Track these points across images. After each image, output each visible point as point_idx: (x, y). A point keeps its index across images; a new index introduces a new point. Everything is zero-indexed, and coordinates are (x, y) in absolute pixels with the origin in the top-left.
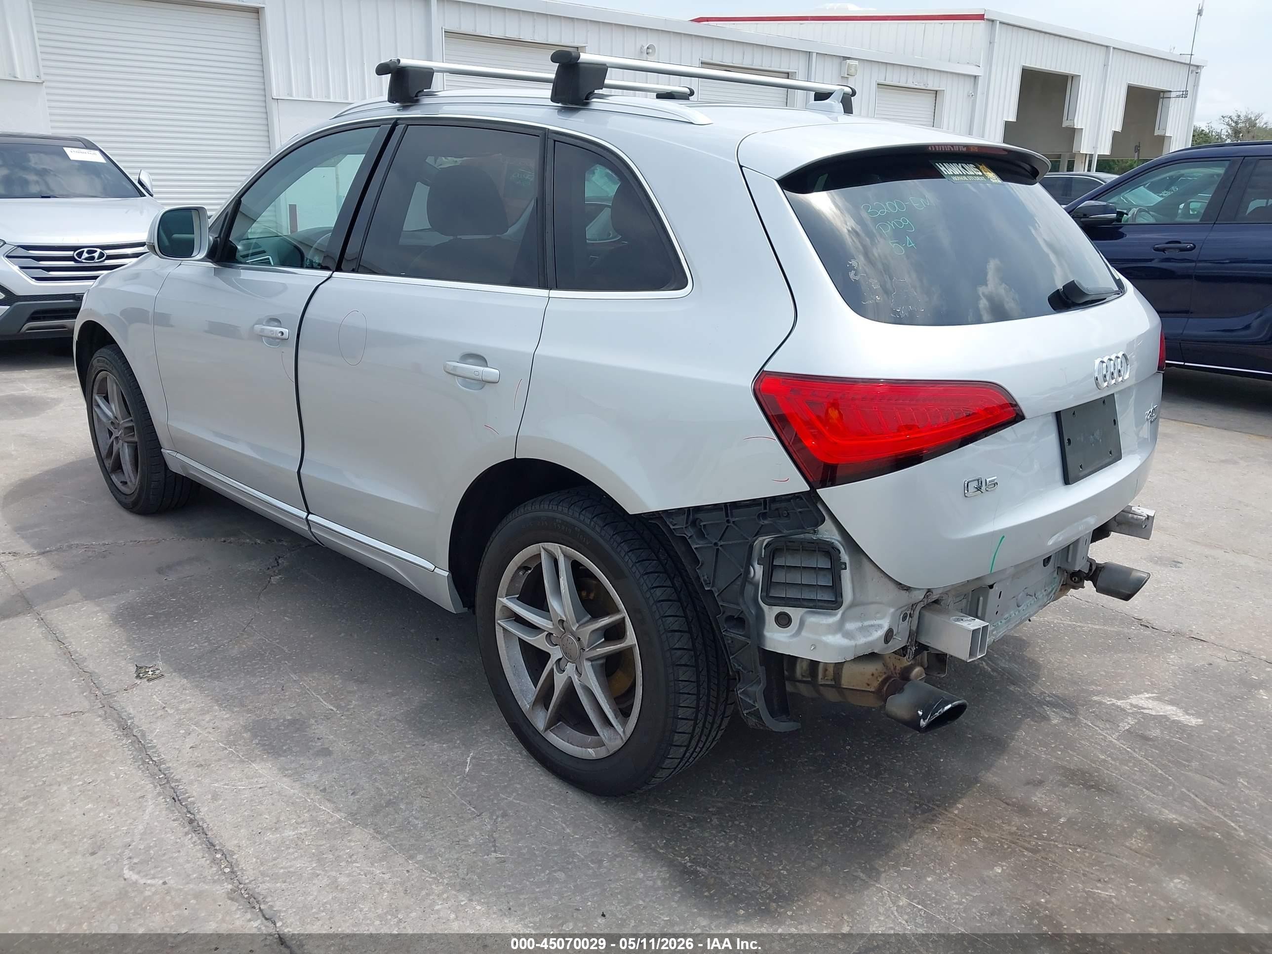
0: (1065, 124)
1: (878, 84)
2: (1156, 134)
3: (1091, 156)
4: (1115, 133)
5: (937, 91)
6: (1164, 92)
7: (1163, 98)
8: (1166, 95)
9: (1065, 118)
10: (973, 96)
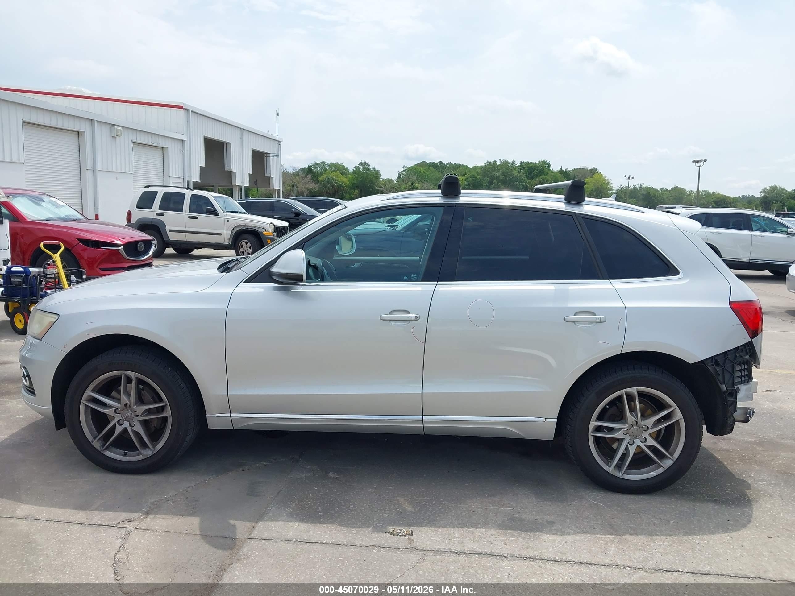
0: (226, 169)
1: (133, 142)
2: (265, 176)
3: (241, 187)
4: (250, 174)
5: (163, 148)
6: (266, 153)
7: (266, 157)
8: (268, 155)
9: (226, 166)
10: (183, 151)
